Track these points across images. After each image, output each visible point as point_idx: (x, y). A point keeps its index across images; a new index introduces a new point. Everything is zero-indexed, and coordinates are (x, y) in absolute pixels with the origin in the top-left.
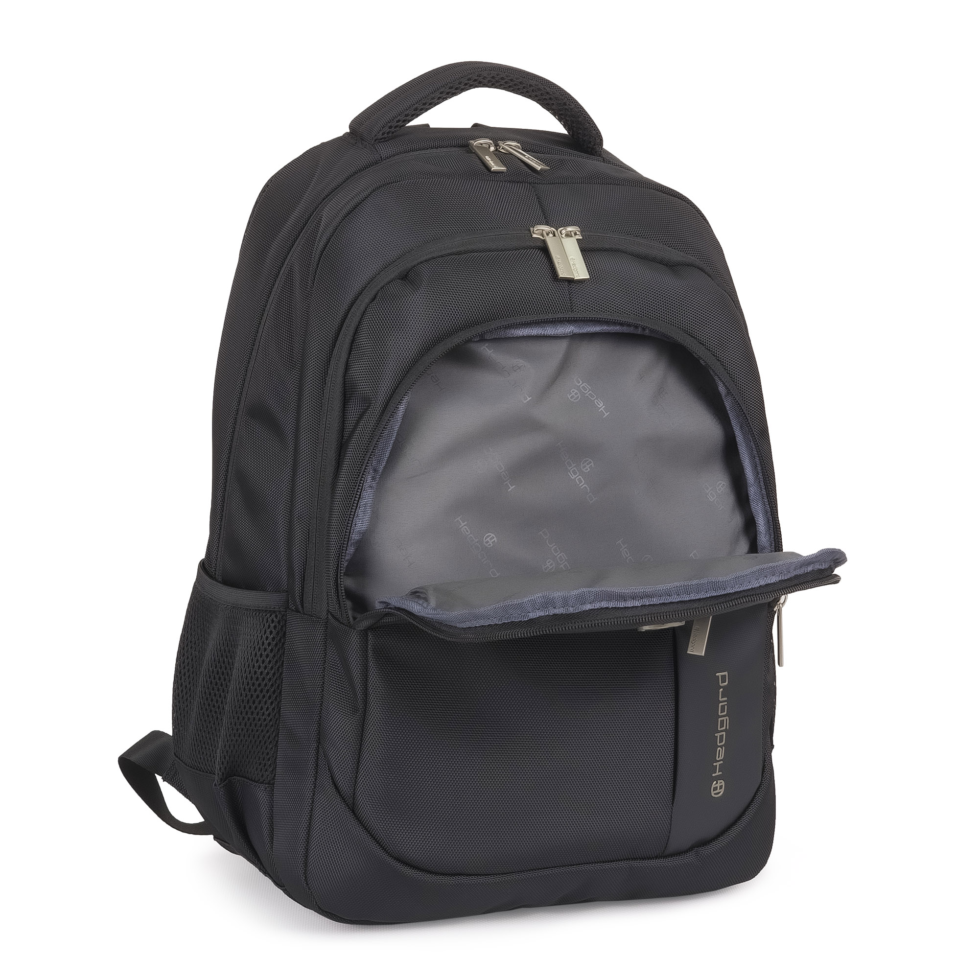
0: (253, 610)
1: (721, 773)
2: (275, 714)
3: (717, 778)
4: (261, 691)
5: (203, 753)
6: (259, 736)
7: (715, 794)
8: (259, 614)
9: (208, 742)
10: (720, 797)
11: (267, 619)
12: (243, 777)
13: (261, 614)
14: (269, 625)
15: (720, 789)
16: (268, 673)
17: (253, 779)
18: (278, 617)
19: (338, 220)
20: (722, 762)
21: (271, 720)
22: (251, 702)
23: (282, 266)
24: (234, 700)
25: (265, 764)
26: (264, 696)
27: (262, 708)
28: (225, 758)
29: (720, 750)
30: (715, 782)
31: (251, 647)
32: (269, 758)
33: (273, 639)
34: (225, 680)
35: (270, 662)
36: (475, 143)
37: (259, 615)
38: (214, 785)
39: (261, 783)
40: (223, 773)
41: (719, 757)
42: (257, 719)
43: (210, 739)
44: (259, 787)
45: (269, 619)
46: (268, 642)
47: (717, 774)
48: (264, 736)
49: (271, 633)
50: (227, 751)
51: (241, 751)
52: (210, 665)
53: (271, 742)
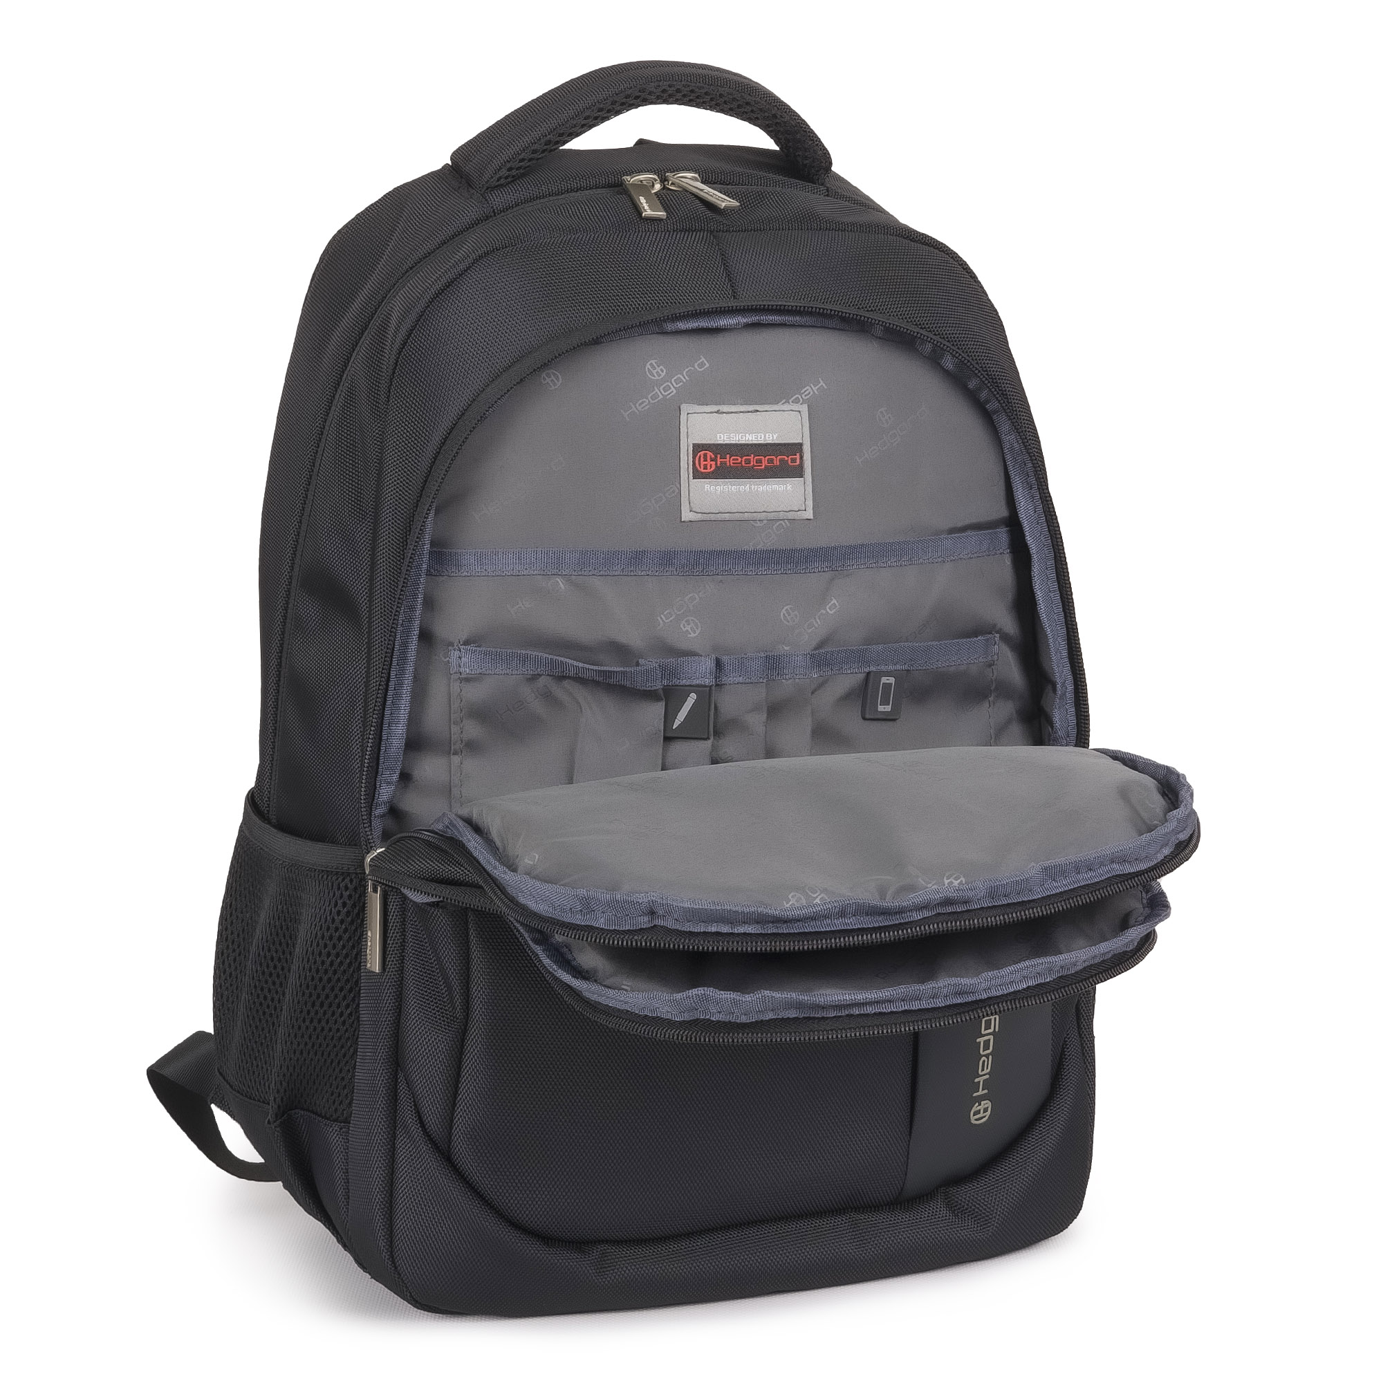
0: (319, 870)
1: (986, 1091)
2: (353, 1023)
3: (980, 1099)
4: (332, 989)
5: (254, 1072)
6: (329, 1054)
7: (976, 1120)
8: (328, 876)
9: (261, 1058)
10: (985, 1123)
11: (339, 885)
12: (308, 1110)
13: (329, 878)
14: (342, 893)
15: (984, 1112)
16: (341, 963)
17: (323, 1115)
18: (355, 881)
19: (423, 303)
20: (987, 1076)
21: (347, 1030)
22: (318, 1004)
23: (346, 369)
24: (293, 1001)
25: (339, 1094)
26: (336, 996)
27: (333, 1014)
28: (281, 1084)
29: (984, 1061)
30: (977, 1104)
31: (316, 925)
32: (345, 1085)
33: (348, 913)
34: (283, 969)
35: (344, 947)
36: (631, 180)
37: (327, 879)
38: (266, 1122)
39: (334, 1121)
40: (279, 1107)
41: (983, 1070)
42: (327, 1029)
43: (264, 1053)
44: (331, 1127)
45: (341, 885)
46: (340, 918)
47: (981, 1092)
48: (337, 1055)
49: (344, 904)
50: (284, 1075)
51: (304, 1074)
52: (261, 947)
53: (347, 1062)
